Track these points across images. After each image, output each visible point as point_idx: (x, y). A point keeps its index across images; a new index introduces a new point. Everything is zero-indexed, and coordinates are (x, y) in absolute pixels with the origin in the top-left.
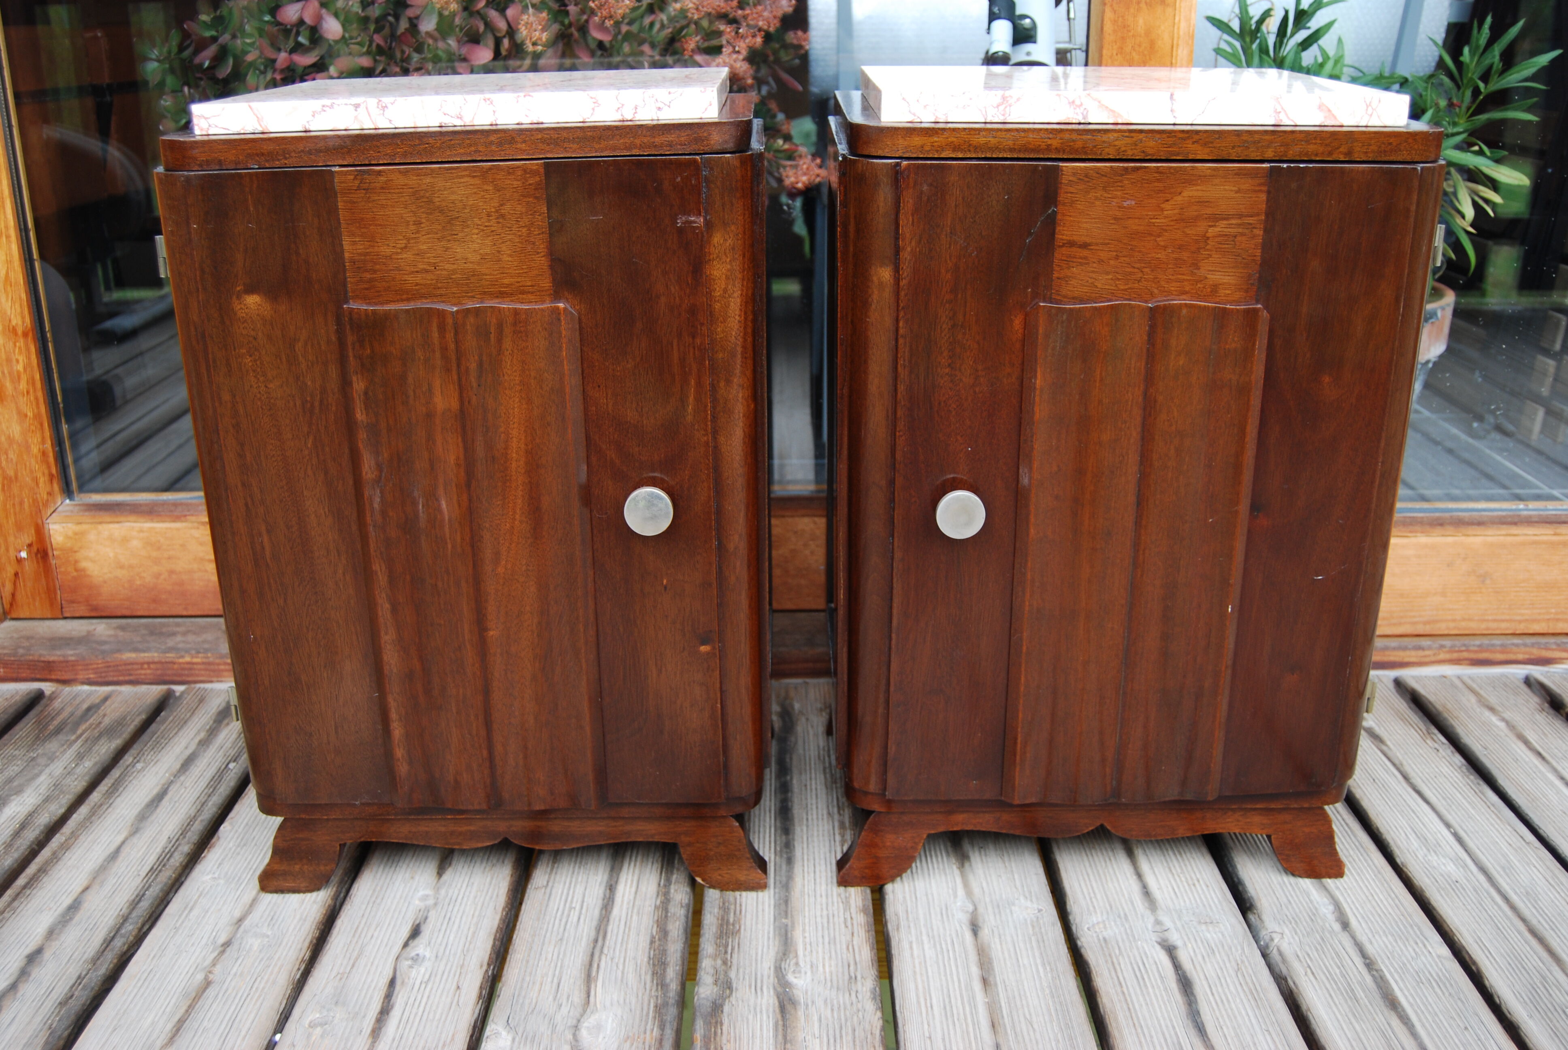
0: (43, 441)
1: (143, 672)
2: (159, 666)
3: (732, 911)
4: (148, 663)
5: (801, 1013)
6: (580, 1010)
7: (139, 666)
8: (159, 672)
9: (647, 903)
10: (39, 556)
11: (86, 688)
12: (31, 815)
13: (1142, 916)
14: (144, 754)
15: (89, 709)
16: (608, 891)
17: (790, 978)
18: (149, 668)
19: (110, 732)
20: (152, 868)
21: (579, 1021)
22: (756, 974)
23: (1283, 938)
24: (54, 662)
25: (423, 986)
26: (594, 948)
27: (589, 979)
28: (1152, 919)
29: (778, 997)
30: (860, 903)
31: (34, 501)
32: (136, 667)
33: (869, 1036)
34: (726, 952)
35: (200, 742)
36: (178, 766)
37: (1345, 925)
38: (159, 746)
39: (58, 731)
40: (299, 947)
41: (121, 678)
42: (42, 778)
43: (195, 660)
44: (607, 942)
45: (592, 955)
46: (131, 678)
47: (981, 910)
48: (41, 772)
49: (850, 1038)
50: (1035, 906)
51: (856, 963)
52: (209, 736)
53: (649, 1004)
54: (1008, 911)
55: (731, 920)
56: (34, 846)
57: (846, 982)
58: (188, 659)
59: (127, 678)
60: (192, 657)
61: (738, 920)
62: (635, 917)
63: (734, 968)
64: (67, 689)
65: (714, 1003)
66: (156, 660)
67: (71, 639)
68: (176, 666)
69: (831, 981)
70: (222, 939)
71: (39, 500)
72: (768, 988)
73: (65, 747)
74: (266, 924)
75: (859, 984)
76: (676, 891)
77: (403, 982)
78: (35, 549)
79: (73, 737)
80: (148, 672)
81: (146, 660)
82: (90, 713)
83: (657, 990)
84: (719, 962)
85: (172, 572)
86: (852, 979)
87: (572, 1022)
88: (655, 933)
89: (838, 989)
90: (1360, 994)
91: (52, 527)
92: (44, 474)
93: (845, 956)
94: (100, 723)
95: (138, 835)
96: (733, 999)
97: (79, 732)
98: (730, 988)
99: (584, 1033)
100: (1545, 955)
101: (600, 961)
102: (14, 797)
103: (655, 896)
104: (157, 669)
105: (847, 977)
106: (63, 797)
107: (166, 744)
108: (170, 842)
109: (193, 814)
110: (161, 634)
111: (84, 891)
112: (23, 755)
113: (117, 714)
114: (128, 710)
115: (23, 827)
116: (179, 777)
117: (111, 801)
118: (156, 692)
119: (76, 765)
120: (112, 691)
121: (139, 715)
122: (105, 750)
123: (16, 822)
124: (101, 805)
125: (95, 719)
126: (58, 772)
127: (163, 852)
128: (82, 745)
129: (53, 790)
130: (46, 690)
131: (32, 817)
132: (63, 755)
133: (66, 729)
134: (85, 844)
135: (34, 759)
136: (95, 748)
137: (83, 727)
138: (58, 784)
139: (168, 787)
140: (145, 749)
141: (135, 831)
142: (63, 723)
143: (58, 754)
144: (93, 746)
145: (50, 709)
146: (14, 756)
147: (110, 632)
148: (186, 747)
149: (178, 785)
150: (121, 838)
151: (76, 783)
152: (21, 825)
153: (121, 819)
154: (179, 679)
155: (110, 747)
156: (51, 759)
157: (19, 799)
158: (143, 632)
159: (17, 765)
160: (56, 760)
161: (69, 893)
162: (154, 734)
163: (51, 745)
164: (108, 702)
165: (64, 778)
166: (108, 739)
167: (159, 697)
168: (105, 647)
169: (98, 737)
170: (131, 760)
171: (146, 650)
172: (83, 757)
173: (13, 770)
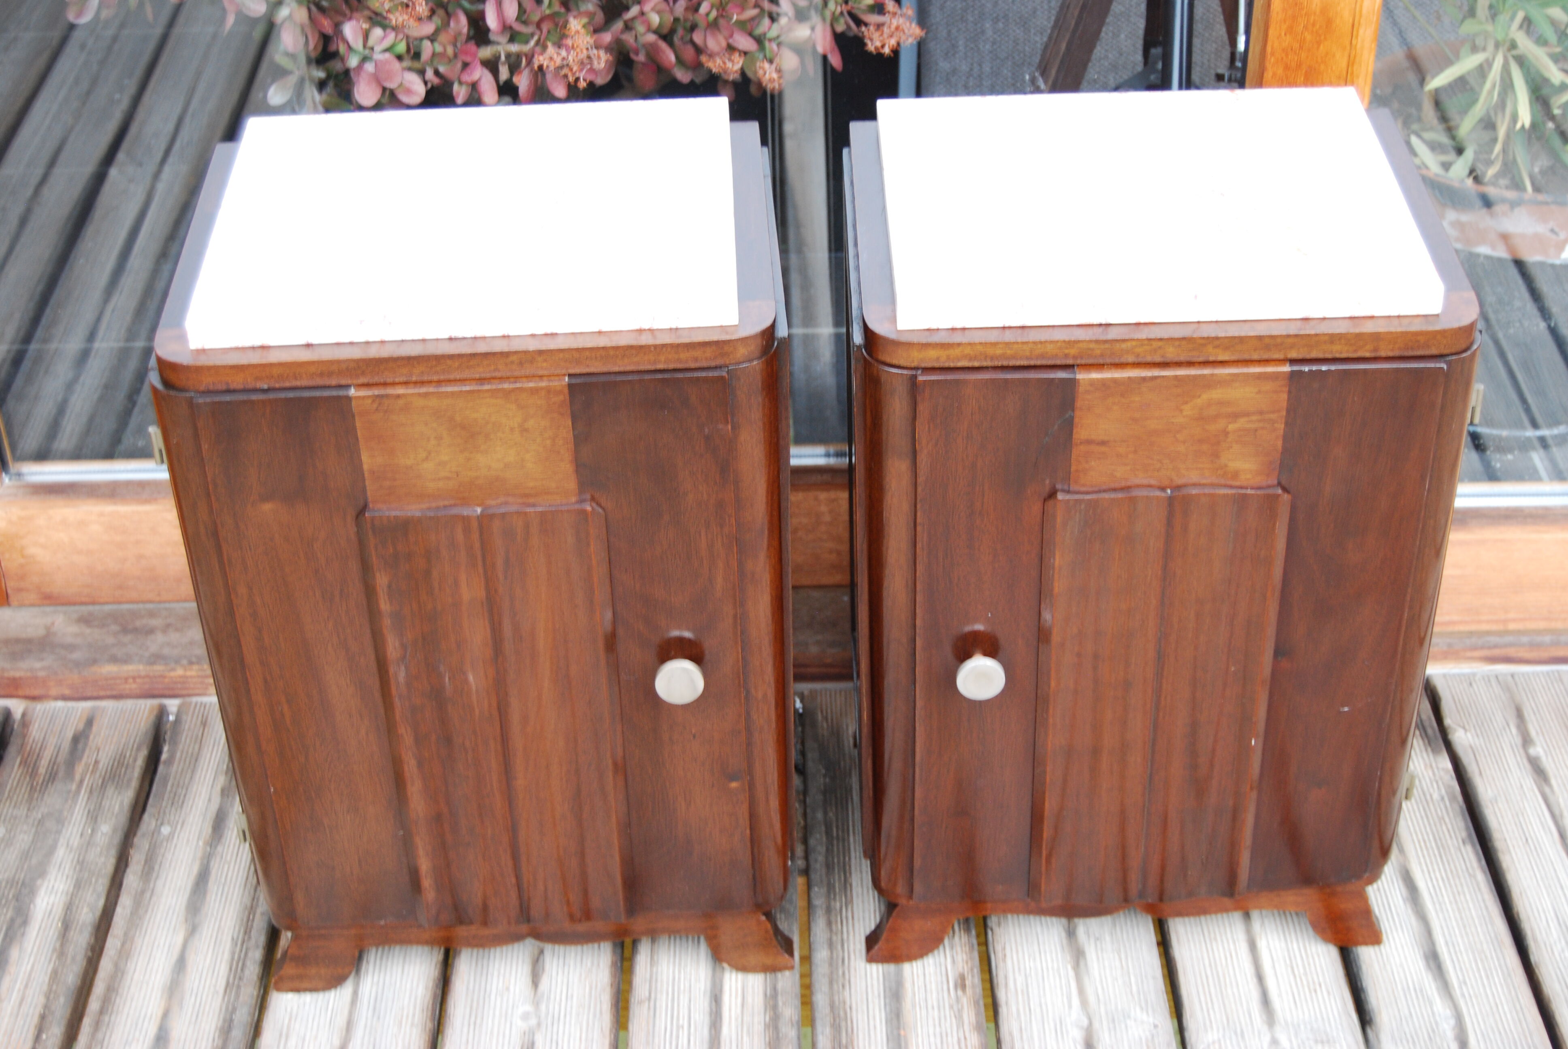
1: (127, 686)
2: (146, 679)
4: (134, 678)
7: (123, 681)
8: (146, 686)
9: (756, 1020)
11: (60, 704)
12: (69, 908)
13: (1259, 1033)
14: (164, 812)
15: (77, 739)
16: (714, 1003)
18: (134, 682)
19: (113, 776)
20: (228, 983)
24: (20, 678)
28: (1267, 1038)
30: (973, 1019)
35: (223, 791)
36: (208, 829)
38: (178, 801)
39: (52, 777)
41: (102, 693)
42: (61, 852)
43: (189, 673)
46: (114, 693)
47: (1096, 1025)
48: (56, 842)
50: (1151, 1020)
54: (1123, 1026)
55: (844, 1041)
56: (90, 954)
58: (180, 672)
59: (109, 693)
60: (185, 670)
62: (745, 1038)
64: (40, 707)
66: (143, 673)
67: (29, 641)
68: (166, 680)
73: (70, 802)
76: (784, 1004)
79: (74, 787)
80: (134, 686)
81: (131, 674)
82: (80, 746)
85: (140, 557)
94: (97, 762)
95: (197, 936)
97: (77, 777)
102: (39, 882)
103: (762, 1011)
104: (144, 683)
106: (96, 881)
107: (185, 796)
108: (236, 944)
109: (249, 904)
110: (135, 630)
111: (166, 1015)
112: (27, 816)
113: (112, 747)
114: (123, 740)
115: (66, 926)
116: (216, 847)
117: (151, 885)
118: (145, 708)
119: (93, 831)
120: (94, 709)
121: (138, 749)
122: (117, 807)
123: (57, 918)
124: (143, 892)
125: (88, 757)
126: (76, 841)
127: (233, 959)
128: (88, 798)
129: (81, 871)
130: (13, 710)
131: (71, 913)
132: (72, 815)
133: (61, 774)
134: (144, 948)
135: (41, 822)
136: (106, 803)
137: (79, 769)
138: (83, 861)
139: (208, 862)
140: (164, 804)
141: (193, 930)
142: (53, 763)
143: (65, 813)
144: (103, 798)
145: (31, 741)
146: (15, 818)
147: (74, 629)
148: (210, 800)
149: (218, 860)
150: (179, 939)
151: (103, 859)
152: (63, 923)
153: (171, 912)
154: (171, 693)
155: (122, 803)
156: (61, 821)
157: (46, 884)
158: (114, 628)
159: (25, 832)
160: (66, 823)
161: (151, 1018)
162: (165, 780)
163: (52, 800)
164: (95, 728)
165: (86, 851)
166: (116, 788)
167: (152, 718)
168: (76, 655)
169: (103, 786)
170: (154, 823)
171: (126, 660)
172: (96, 818)
173: (23, 840)
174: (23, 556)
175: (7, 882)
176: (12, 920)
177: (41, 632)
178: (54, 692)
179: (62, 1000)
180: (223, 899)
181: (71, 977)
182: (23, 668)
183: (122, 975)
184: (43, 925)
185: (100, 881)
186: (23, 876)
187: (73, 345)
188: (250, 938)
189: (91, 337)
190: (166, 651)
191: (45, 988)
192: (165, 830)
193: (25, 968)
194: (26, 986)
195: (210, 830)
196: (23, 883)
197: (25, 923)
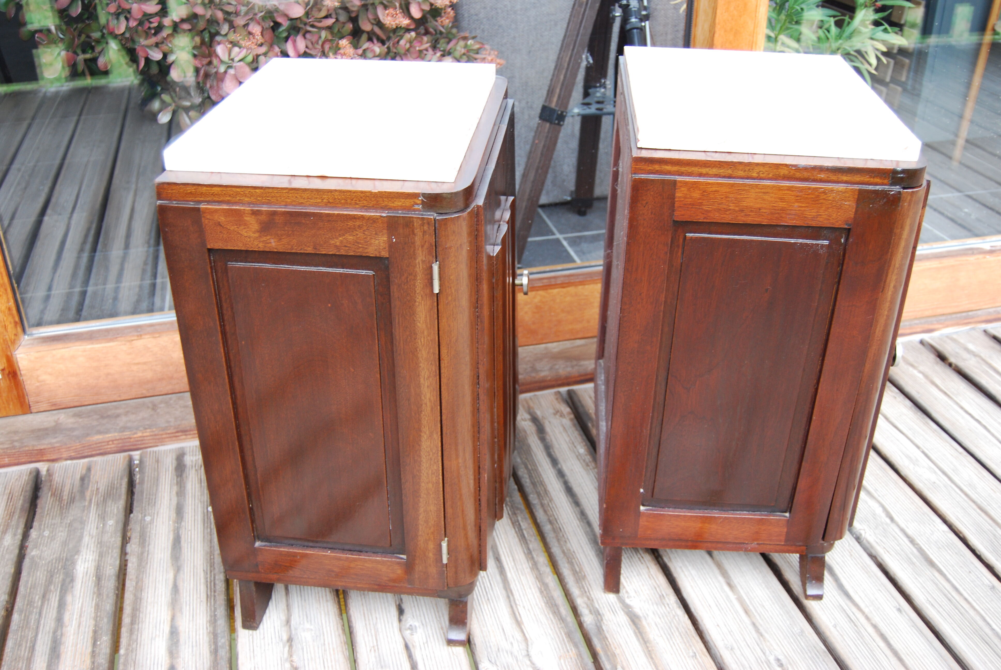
0: (8, 301)
1: (109, 446)
2: (120, 441)
3: (575, 563)
4: (113, 441)
5: (644, 623)
6: (524, 644)
7: (106, 443)
8: (120, 445)
10: (10, 376)
11: (69, 462)
14: (145, 509)
15: (82, 479)
16: (497, 562)
17: (628, 601)
18: (113, 444)
19: (109, 495)
20: (207, 595)
21: (528, 651)
22: (609, 603)
23: (865, 533)
24: (44, 449)
25: (426, 645)
26: (510, 601)
27: (519, 624)
29: (628, 615)
31: (4, 340)
32: (103, 444)
33: (688, 631)
34: (586, 592)
35: (177, 493)
36: (173, 515)
37: (892, 519)
38: (152, 502)
39: (72, 500)
40: (337, 633)
41: (94, 453)
42: (86, 539)
43: (145, 434)
44: (515, 597)
45: (512, 607)
46: (101, 451)
48: (82, 534)
49: (677, 633)
51: (658, 586)
52: (181, 487)
53: (561, 634)
55: (578, 569)
56: (116, 592)
57: (659, 599)
58: (140, 434)
59: (98, 452)
60: (143, 433)
61: (581, 570)
63: (595, 601)
64: (57, 465)
65: (597, 626)
66: (118, 438)
67: (46, 429)
68: (132, 440)
69: (651, 600)
70: (285, 638)
71: (8, 339)
72: (619, 610)
73: (86, 512)
74: (305, 621)
75: (666, 599)
76: (537, 555)
77: (413, 646)
78: (7, 372)
79: (87, 504)
80: (113, 446)
81: (111, 439)
82: (86, 482)
83: (561, 624)
84: (586, 599)
85: (108, 374)
86: (662, 597)
87: (524, 653)
88: (539, 586)
89: (657, 604)
90: (914, 560)
91: (18, 356)
92: (11, 323)
93: (650, 583)
94: (98, 489)
95: (181, 572)
96: (604, 621)
97: (88, 498)
98: (599, 614)
99: (534, 659)
100: (991, 522)
101: (518, 610)
102: (76, 557)
104: (119, 444)
105: (658, 596)
106: (112, 551)
107: (155, 499)
108: (207, 573)
109: (209, 550)
110: (108, 416)
111: (173, 619)
112: (61, 523)
113: (105, 480)
114: (111, 476)
115: (99, 578)
116: (181, 523)
117: (147, 549)
118: (121, 458)
119: (103, 525)
120: (90, 462)
121: (121, 479)
122: (115, 510)
123: (91, 576)
124: (142, 553)
125: (92, 487)
126: (94, 532)
127: (207, 581)
128: (97, 508)
129: (101, 547)
130: (41, 469)
131: (100, 570)
132: (89, 518)
133: (77, 498)
134: (150, 584)
135: (70, 525)
136: (108, 509)
137: (88, 494)
138: (101, 542)
139: (178, 532)
140: (144, 505)
141: (178, 569)
142: (71, 492)
143: (85, 518)
144: (105, 508)
145: (55, 483)
146: (54, 524)
147: (72, 420)
148: (170, 500)
149: (184, 530)
150: (171, 575)
151: (113, 539)
152: (96, 577)
153: (162, 562)
154: (135, 447)
155: (118, 507)
156: (83, 522)
157: (81, 557)
158: (96, 417)
159: (62, 532)
160: (86, 523)
161: (164, 622)
162: (142, 492)
163: (74, 512)
164: (93, 472)
165: (102, 536)
166: (113, 501)
167: (126, 462)
168: (76, 433)
169: (105, 501)
170: (140, 516)
171: (107, 432)
172: (104, 518)
173: (61, 536)
174: (39, 382)
175: (56, 560)
176: (64, 580)
177: (53, 424)
178: (64, 455)
179: (105, 620)
180: (192, 550)
181: (109, 606)
182: (44, 444)
183: (141, 600)
184: (84, 580)
185: (115, 551)
186: (65, 555)
187: (41, 293)
188: (214, 569)
189: (50, 289)
190: (129, 425)
191: (93, 615)
192: (148, 518)
193: (78, 606)
194: (80, 616)
195: (175, 515)
196: (66, 559)
197: (72, 580)
